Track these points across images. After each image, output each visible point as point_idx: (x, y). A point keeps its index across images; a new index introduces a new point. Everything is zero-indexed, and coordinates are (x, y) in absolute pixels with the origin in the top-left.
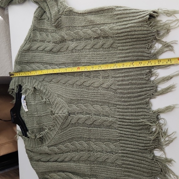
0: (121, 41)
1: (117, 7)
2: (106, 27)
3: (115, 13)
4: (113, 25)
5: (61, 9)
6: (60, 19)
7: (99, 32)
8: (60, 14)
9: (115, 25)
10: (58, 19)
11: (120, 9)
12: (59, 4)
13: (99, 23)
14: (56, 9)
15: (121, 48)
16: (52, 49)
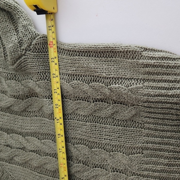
0: (153, 115)
1: (146, 49)
2: (123, 86)
3: (141, 61)
4: (138, 85)
5: (25, 39)
6: (23, 58)
7: (107, 91)
8: (23, 49)
9: (141, 85)
10: (20, 57)
11: (151, 54)
12: (20, 29)
13: (108, 76)
14: (14, 39)
15: (152, 126)
16: (11, 106)
